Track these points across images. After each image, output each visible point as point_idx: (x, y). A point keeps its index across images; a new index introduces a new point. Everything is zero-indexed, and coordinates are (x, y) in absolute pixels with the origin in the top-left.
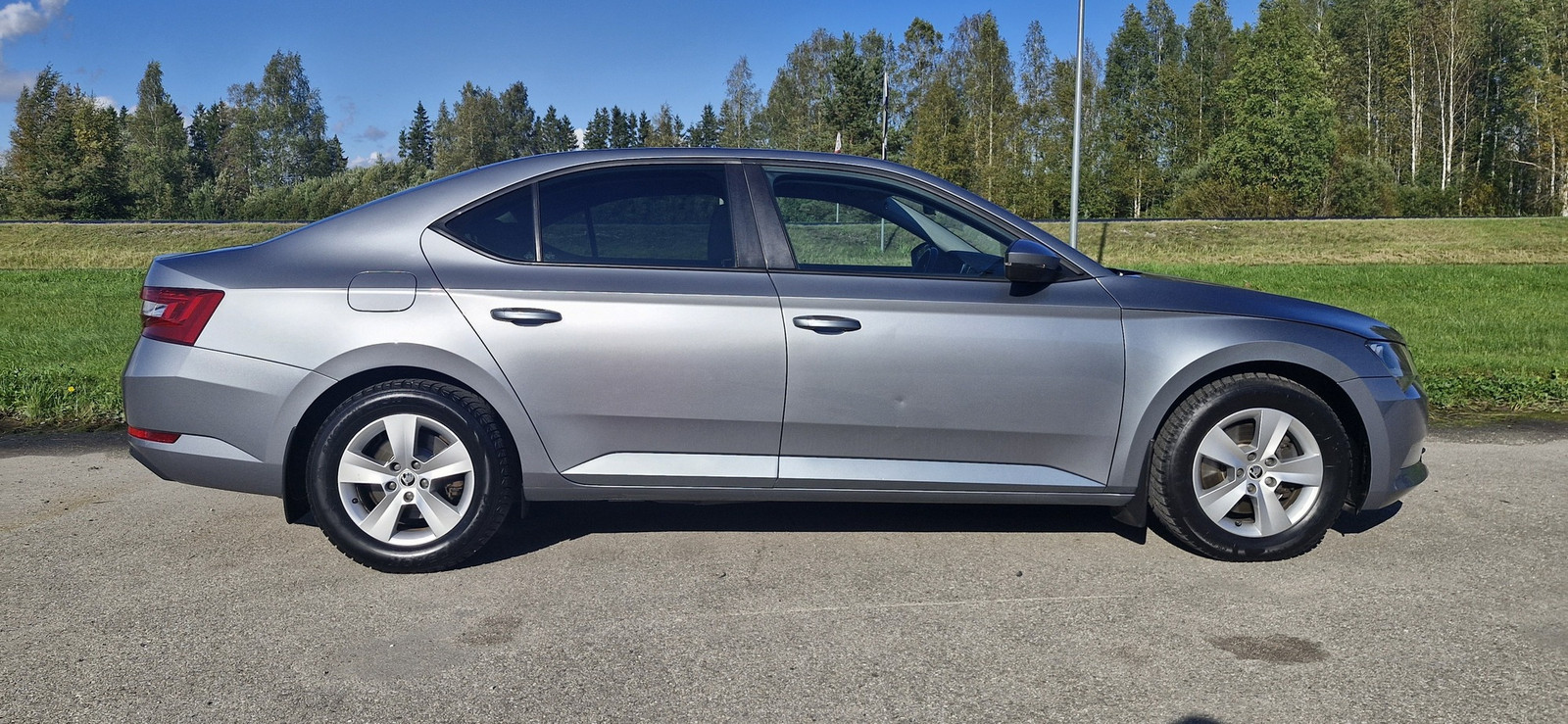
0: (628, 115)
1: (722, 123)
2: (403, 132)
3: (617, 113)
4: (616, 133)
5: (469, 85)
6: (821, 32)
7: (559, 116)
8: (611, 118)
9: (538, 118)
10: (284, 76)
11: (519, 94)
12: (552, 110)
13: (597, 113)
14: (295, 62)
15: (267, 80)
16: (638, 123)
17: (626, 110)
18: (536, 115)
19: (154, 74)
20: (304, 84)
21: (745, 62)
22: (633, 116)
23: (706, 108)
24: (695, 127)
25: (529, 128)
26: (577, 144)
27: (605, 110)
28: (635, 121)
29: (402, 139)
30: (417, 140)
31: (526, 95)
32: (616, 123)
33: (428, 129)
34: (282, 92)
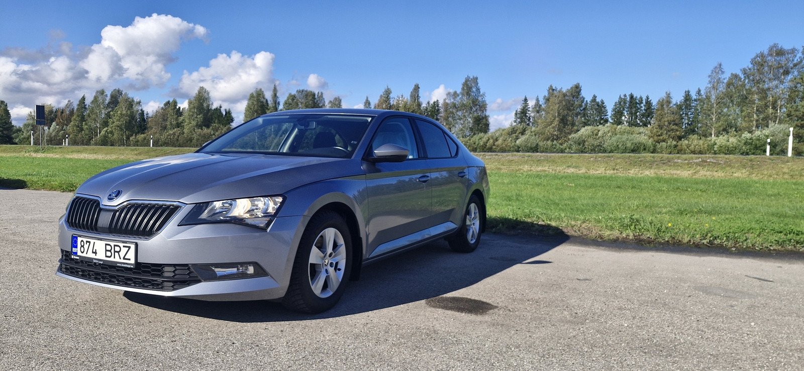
0: (638, 97)
1: (695, 100)
2: (517, 111)
3: (632, 97)
4: (630, 107)
5: (551, 86)
6: (775, 45)
7: (598, 100)
8: (628, 99)
9: (587, 101)
10: (470, 86)
11: (577, 89)
12: (595, 97)
13: (620, 97)
14: (475, 80)
15: (463, 89)
16: (644, 102)
17: (637, 95)
18: (585, 100)
19: (417, 88)
20: (478, 90)
21: (720, 65)
22: (641, 98)
23: (686, 92)
24: (679, 103)
25: (581, 106)
26: (608, 114)
27: (625, 96)
28: (642, 100)
29: (516, 114)
30: (523, 115)
31: (580, 90)
32: (631, 102)
33: (529, 109)
34: (468, 94)
